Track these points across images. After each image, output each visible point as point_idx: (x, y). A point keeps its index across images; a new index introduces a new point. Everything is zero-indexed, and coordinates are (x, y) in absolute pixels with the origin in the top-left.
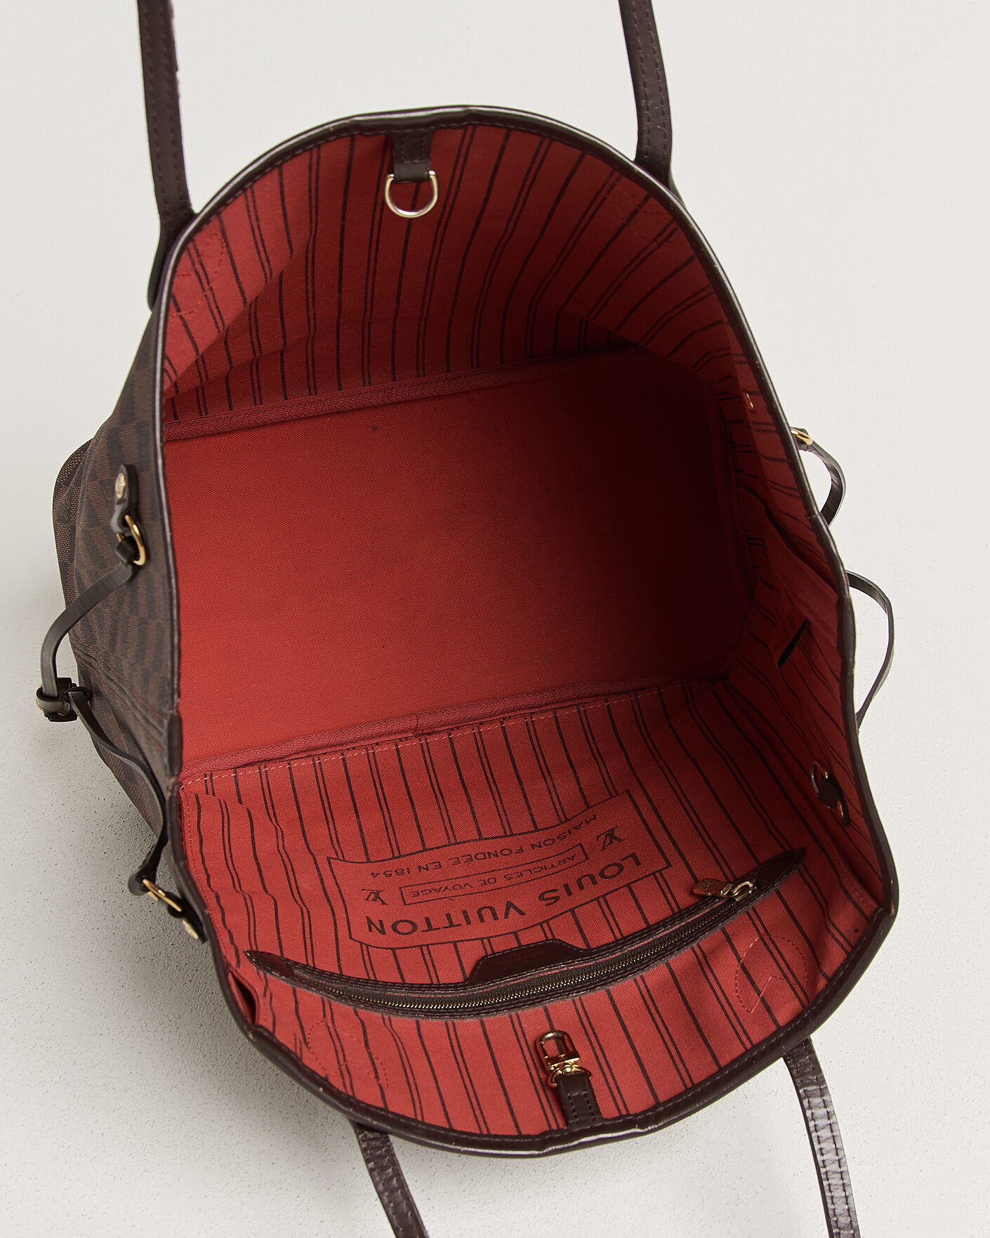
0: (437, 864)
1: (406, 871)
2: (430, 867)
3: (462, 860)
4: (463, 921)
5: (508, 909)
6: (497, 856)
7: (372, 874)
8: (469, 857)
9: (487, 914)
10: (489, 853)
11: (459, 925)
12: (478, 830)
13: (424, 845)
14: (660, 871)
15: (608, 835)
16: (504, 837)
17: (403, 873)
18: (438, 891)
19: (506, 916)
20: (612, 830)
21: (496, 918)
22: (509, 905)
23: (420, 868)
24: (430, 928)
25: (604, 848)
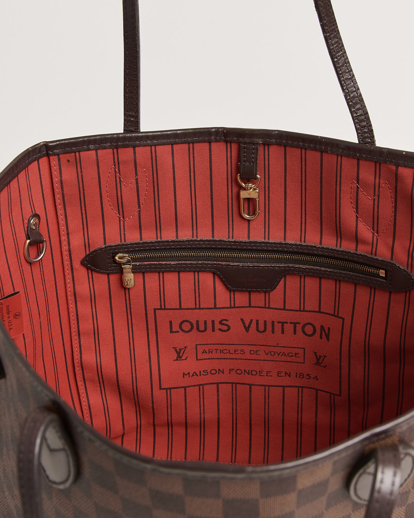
0: (279, 375)
1: (298, 375)
2: (283, 374)
3: (264, 373)
4: (276, 324)
5: (249, 326)
6: (245, 370)
7: (317, 379)
8: (261, 374)
9: (261, 327)
10: (249, 374)
11: (278, 322)
12: (250, 391)
13: (284, 391)
14: (161, 309)
15: (181, 357)
16: (238, 383)
17: (300, 374)
18: (284, 354)
19: (251, 321)
20: (177, 360)
21: (257, 321)
22: (247, 329)
23: (290, 376)
24: (295, 324)
25: (186, 347)
